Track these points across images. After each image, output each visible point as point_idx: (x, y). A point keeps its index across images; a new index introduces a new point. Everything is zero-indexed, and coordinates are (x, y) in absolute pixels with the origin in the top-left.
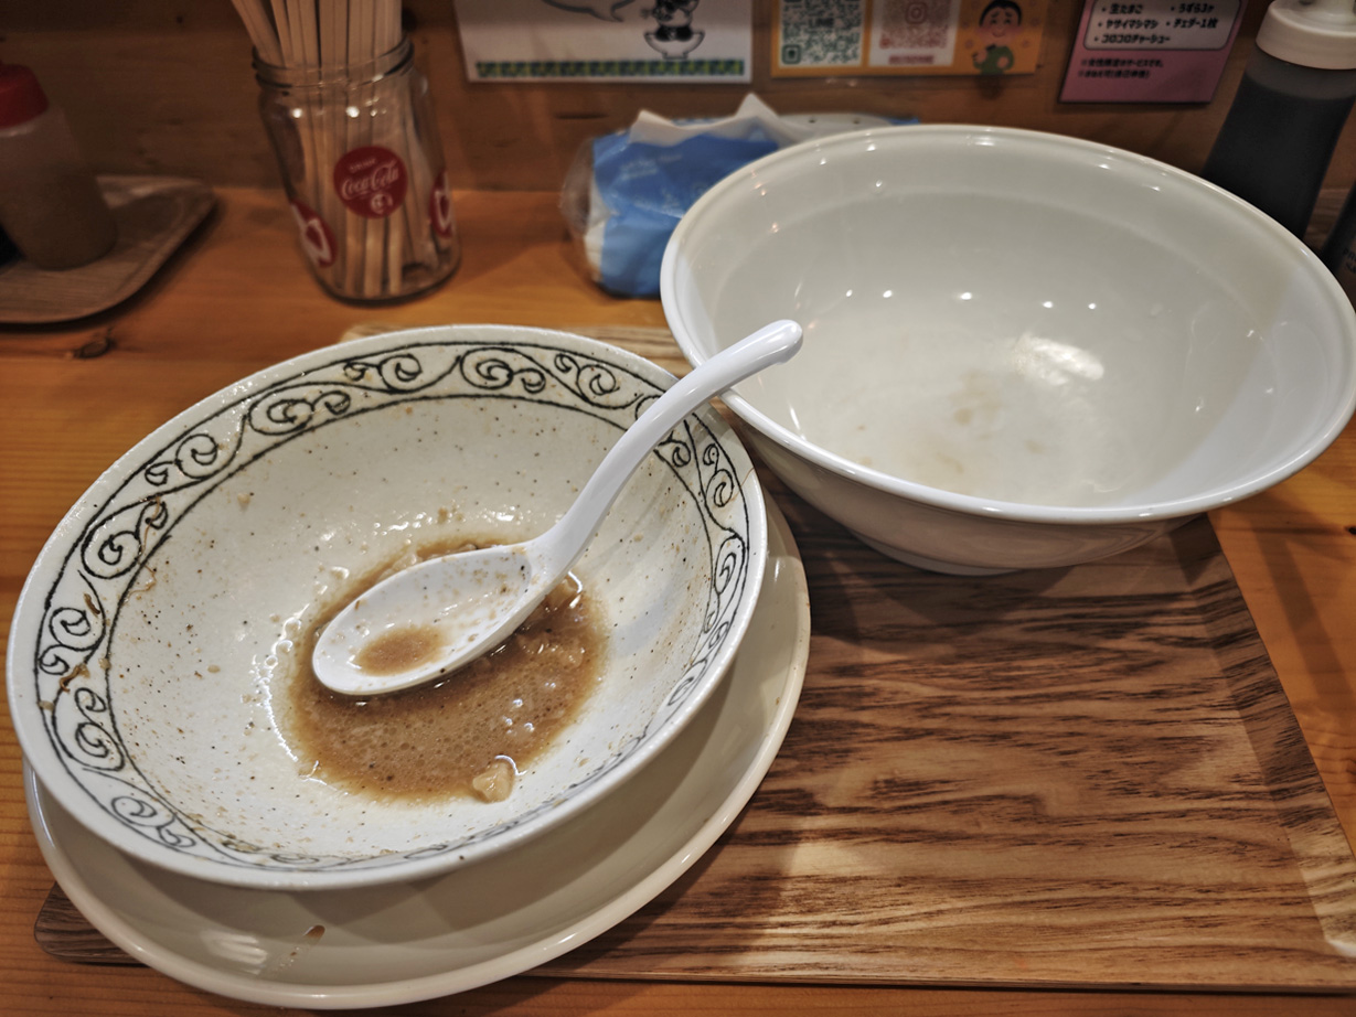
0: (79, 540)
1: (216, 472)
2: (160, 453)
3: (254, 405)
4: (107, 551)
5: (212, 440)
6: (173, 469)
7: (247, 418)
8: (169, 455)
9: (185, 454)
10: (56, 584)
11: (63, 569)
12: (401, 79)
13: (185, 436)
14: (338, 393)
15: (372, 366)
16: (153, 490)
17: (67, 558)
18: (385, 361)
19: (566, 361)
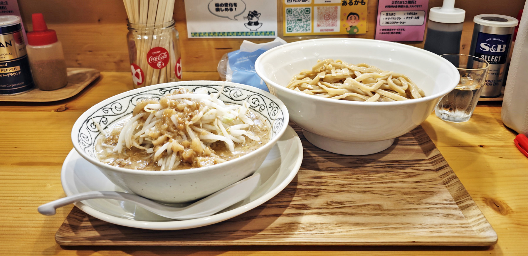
0: (86, 120)
1: (121, 114)
2: (107, 105)
3: (133, 98)
4: (92, 125)
5: (121, 105)
6: (110, 110)
7: (131, 101)
8: (109, 106)
9: (113, 107)
10: (81, 128)
11: (82, 125)
12: (171, 30)
13: (114, 102)
14: (157, 97)
15: (168, 91)
16: (104, 114)
17: (83, 123)
18: (171, 90)
19: (227, 89)
